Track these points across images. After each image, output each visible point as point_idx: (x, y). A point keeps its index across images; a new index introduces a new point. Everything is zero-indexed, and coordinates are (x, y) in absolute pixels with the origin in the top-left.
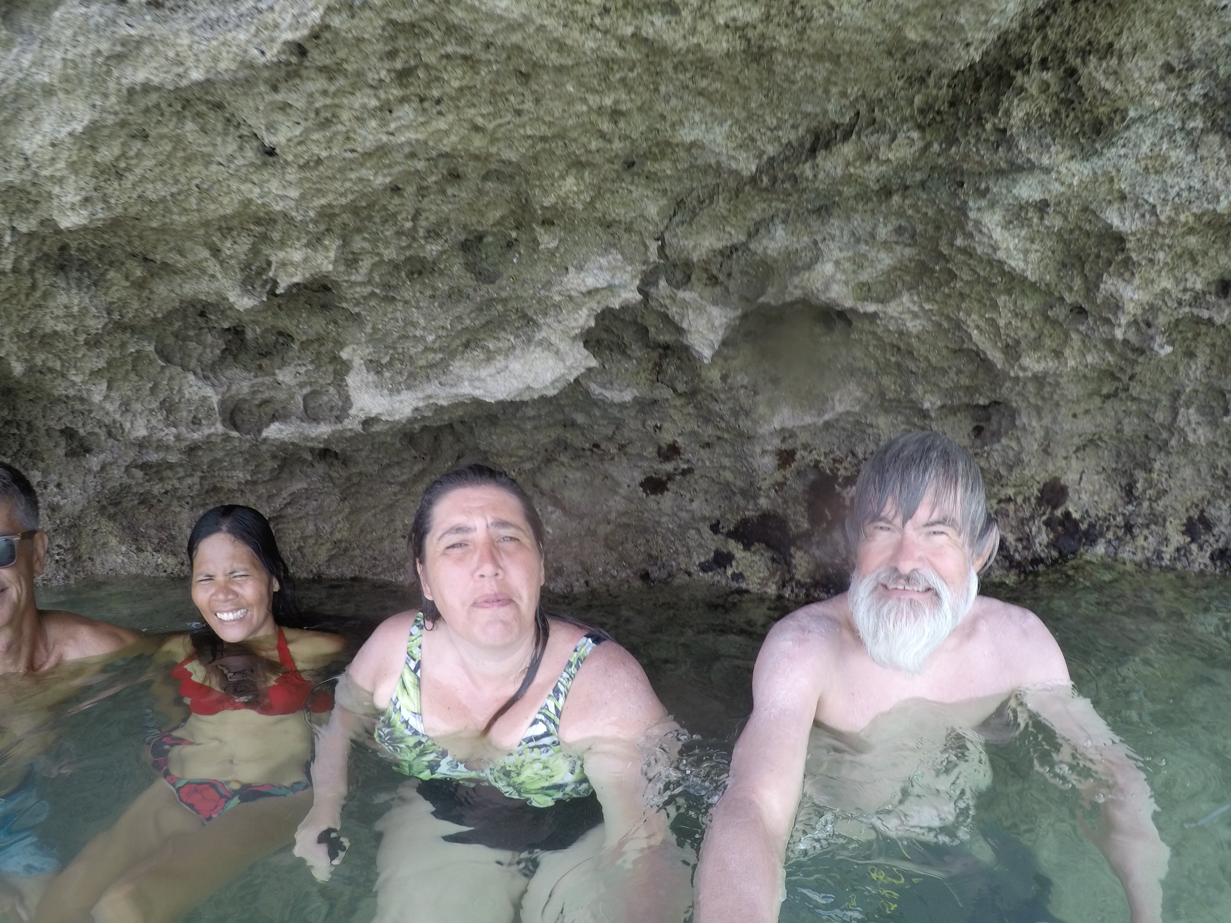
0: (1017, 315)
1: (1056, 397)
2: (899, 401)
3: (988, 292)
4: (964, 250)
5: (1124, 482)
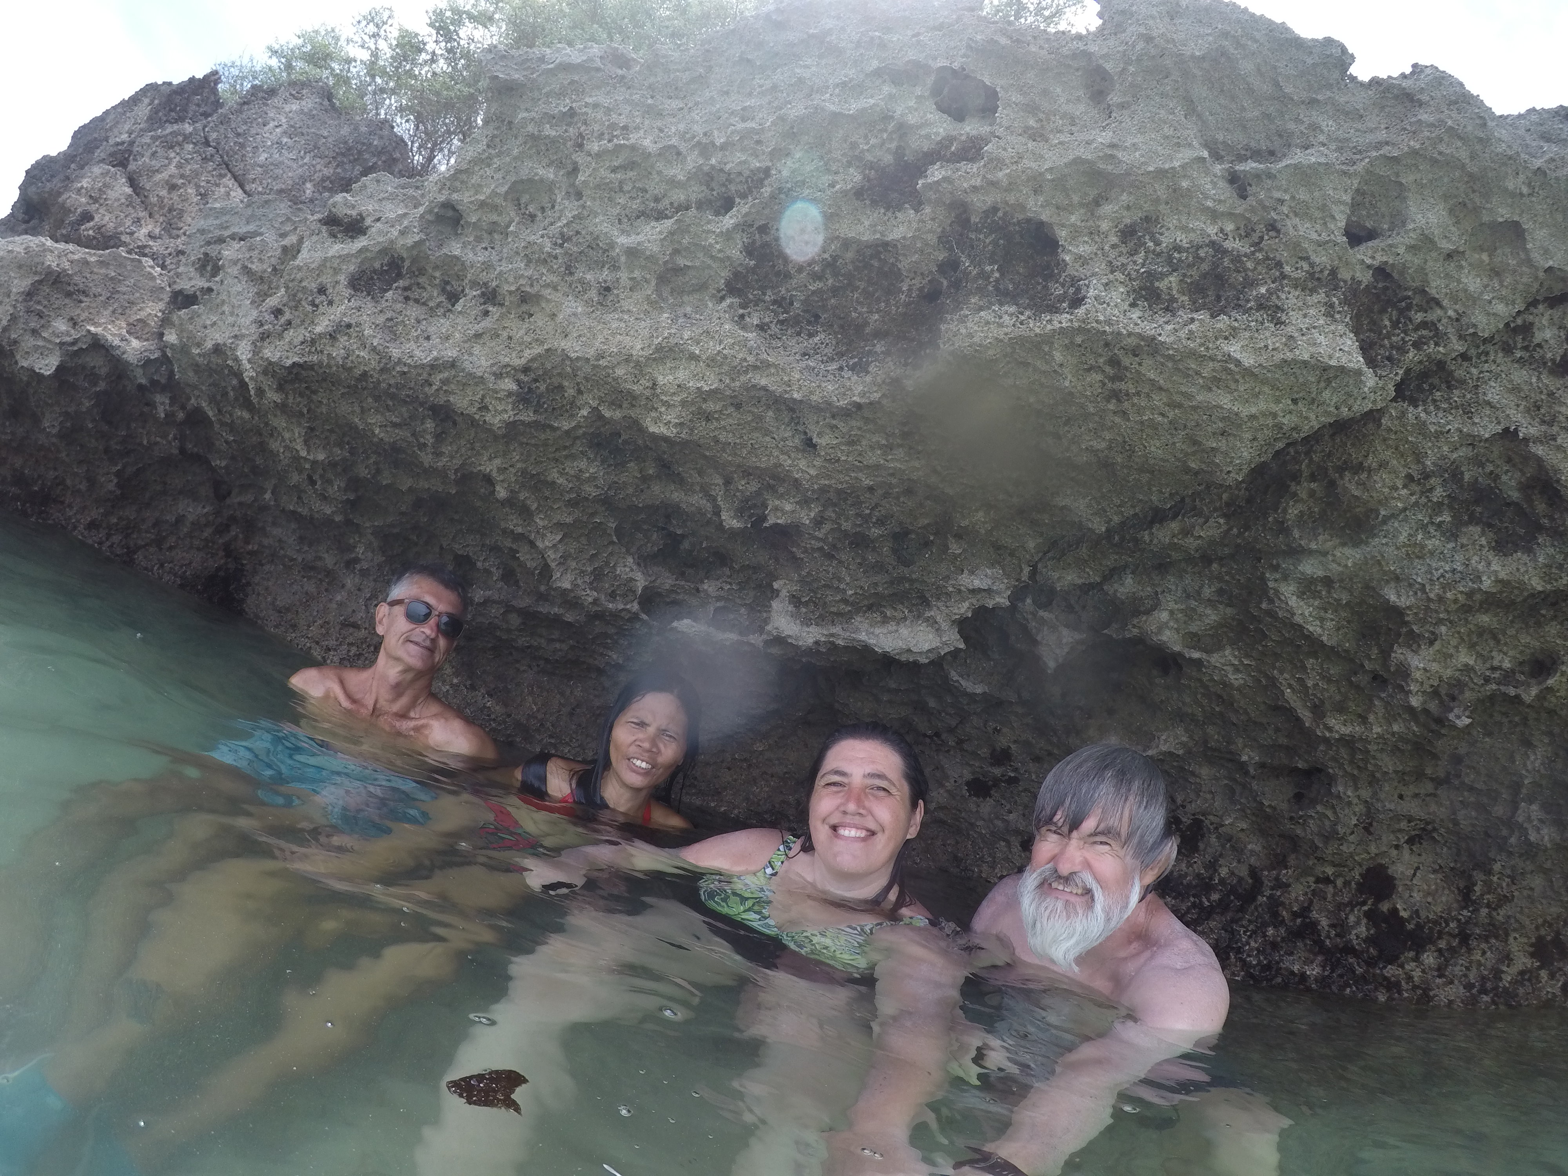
2: (1221, 752)
3: (1296, 653)
4: (1269, 613)
5: (1462, 885)
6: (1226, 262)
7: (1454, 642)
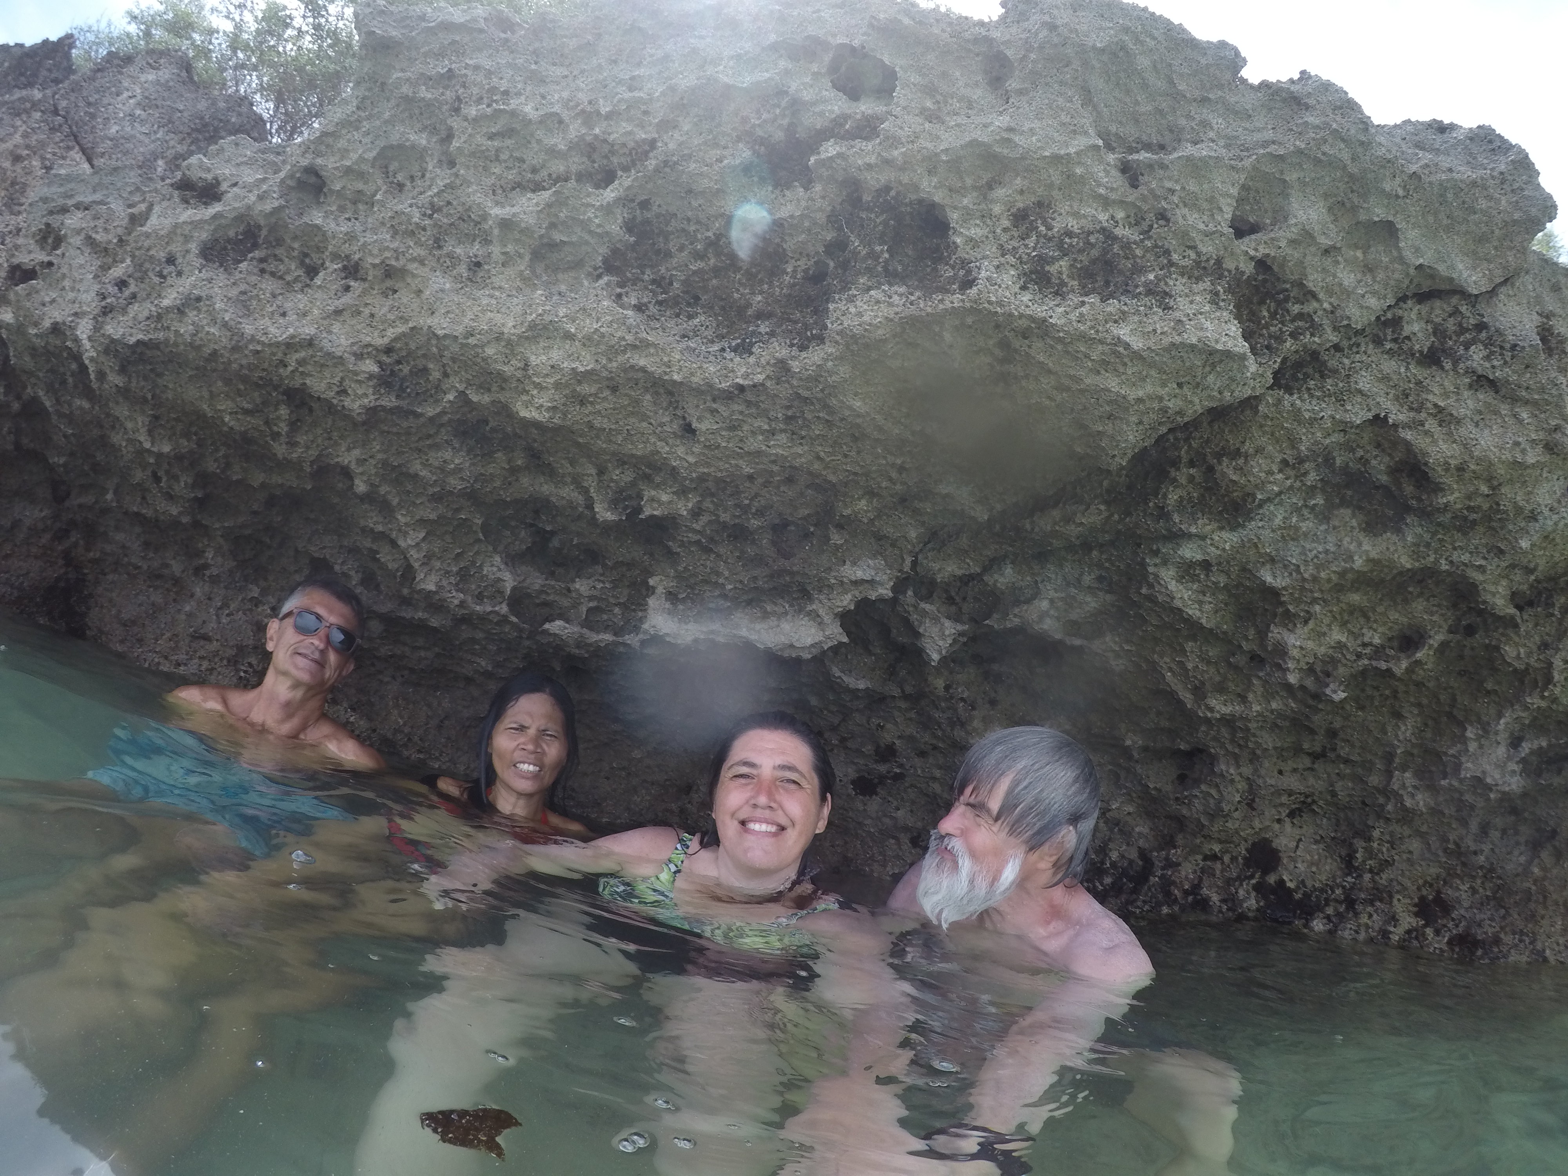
0: (1203, 660)
1: (1251, 745)
3: (1175, 637)
4: (1151, 599)
5: (1343, 854)
6: (1116, 248)
7: (1327, 621)
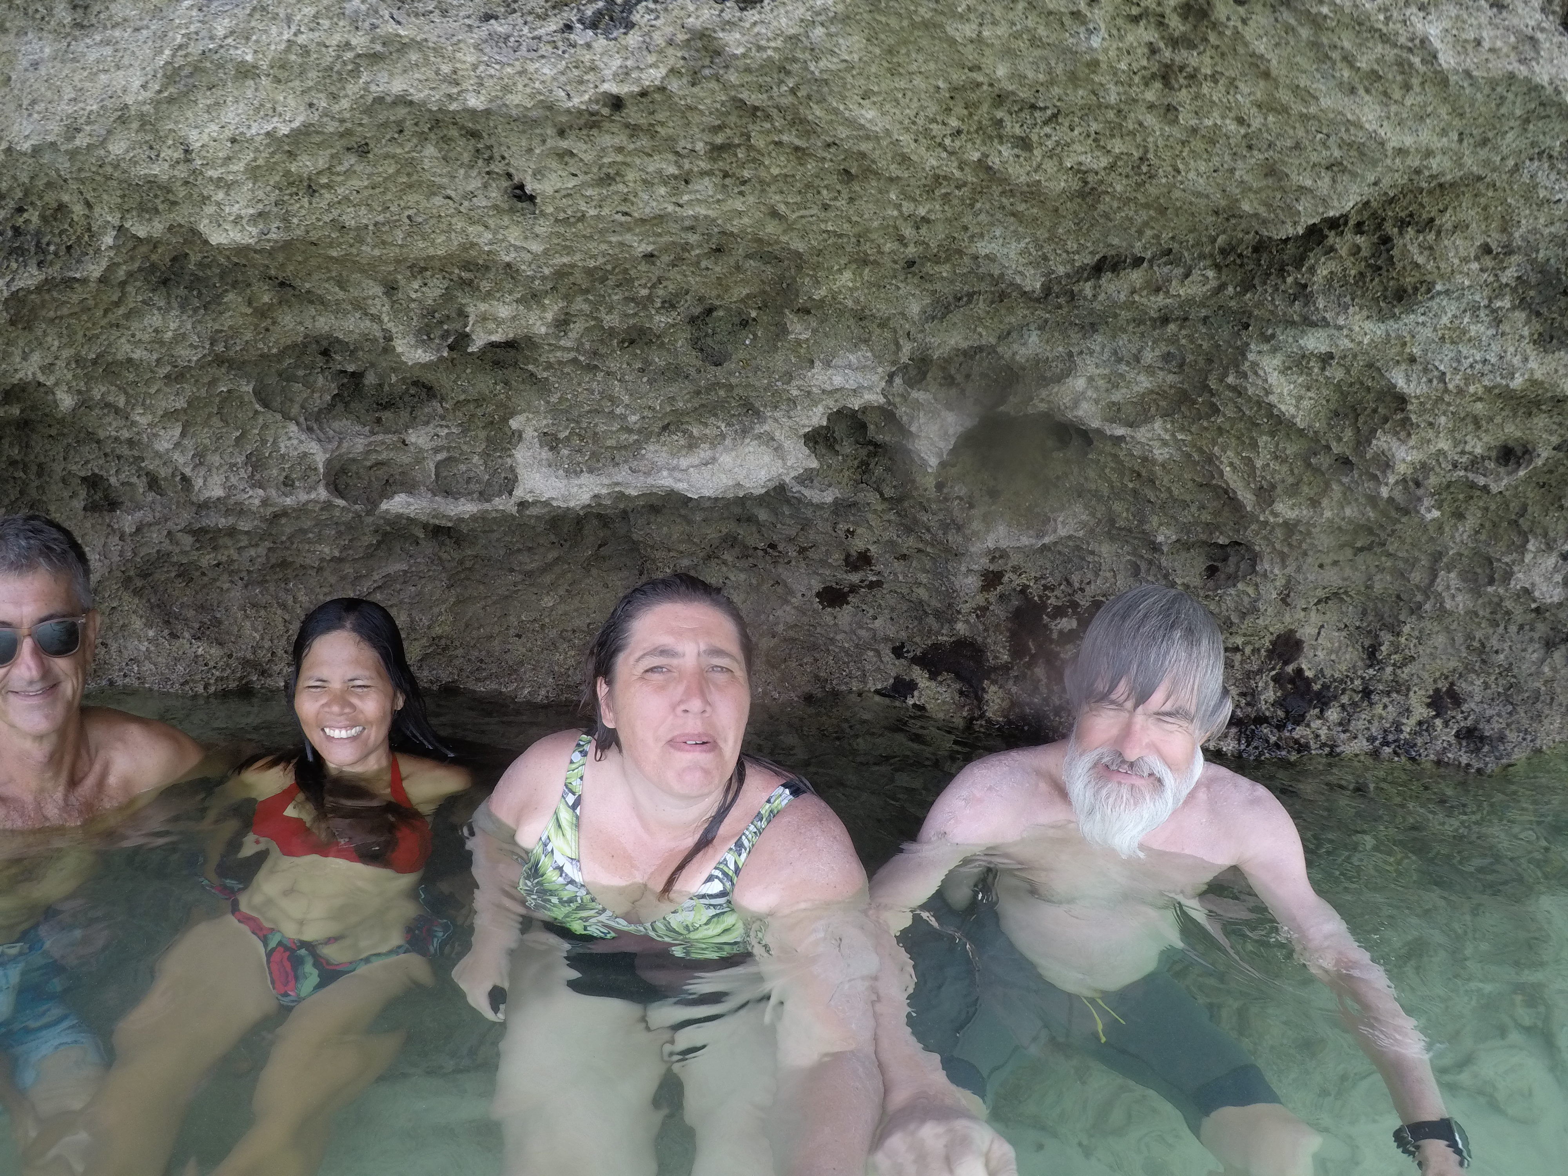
0: (1276, 458)
1: (1304, 546)
2: (1130, 531)
3: (1250, 430)
4: (1238, 391)
5: (1367, 643)
